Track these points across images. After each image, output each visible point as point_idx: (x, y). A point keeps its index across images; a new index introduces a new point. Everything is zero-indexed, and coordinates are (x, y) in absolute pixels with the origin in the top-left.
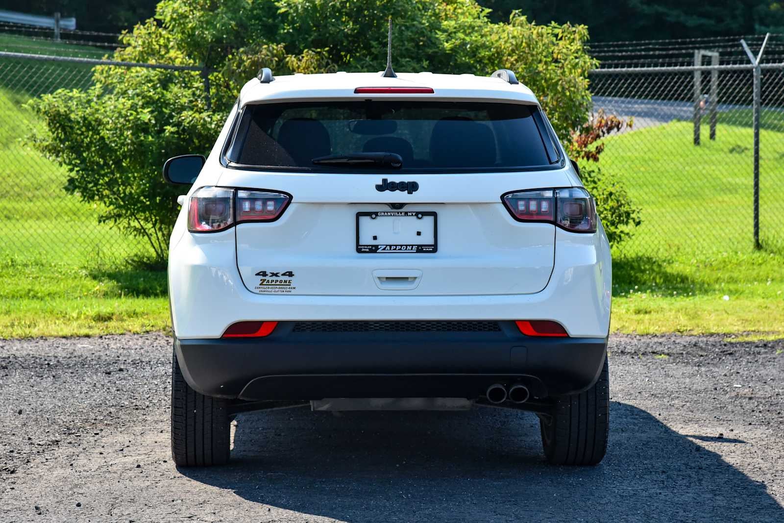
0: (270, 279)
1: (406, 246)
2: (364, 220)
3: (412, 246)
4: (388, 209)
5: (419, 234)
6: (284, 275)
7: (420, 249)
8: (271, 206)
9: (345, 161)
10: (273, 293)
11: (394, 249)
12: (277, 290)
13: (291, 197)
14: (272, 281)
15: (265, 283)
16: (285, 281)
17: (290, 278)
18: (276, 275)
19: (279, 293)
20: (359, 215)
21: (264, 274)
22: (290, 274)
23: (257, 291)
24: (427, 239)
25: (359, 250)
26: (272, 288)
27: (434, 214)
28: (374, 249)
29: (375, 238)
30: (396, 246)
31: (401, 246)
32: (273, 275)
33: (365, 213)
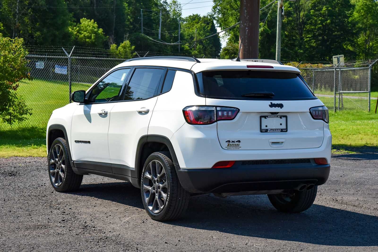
0: (231, 143)
1: (277, 129)
2: (263, 119)
3: (279, 129)
4: (270, 115)
5: (281, 124)
6: (237, 142)
7: (282, 130)
8: (230, 113)
9: (254, 95)
10: (232, 149)
11: (274, 131)
12: (234, 148)
13: (239, 110)
14: (232, 144)
15: (229, 145)
16: (237, 144)
17: (239, 143)
18: (234, 142)
19: (235, 149)
20: (261, 117)
21: (229, 141)
22: (239, 141)
23: (226, 149)
24: (284, 127)
25: (261, 131)
26: (232, 147)
27: (286, 117)
28: (266, 131)
29: (266, 126)
30: (274, 129)
31: (276, 129)
32: (233, 142)
33: (263, 116)
